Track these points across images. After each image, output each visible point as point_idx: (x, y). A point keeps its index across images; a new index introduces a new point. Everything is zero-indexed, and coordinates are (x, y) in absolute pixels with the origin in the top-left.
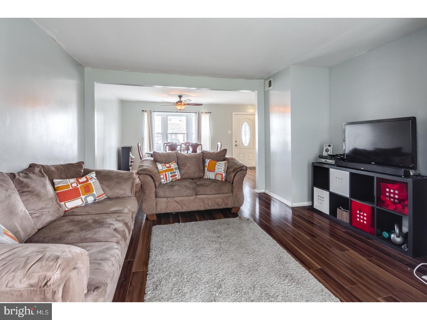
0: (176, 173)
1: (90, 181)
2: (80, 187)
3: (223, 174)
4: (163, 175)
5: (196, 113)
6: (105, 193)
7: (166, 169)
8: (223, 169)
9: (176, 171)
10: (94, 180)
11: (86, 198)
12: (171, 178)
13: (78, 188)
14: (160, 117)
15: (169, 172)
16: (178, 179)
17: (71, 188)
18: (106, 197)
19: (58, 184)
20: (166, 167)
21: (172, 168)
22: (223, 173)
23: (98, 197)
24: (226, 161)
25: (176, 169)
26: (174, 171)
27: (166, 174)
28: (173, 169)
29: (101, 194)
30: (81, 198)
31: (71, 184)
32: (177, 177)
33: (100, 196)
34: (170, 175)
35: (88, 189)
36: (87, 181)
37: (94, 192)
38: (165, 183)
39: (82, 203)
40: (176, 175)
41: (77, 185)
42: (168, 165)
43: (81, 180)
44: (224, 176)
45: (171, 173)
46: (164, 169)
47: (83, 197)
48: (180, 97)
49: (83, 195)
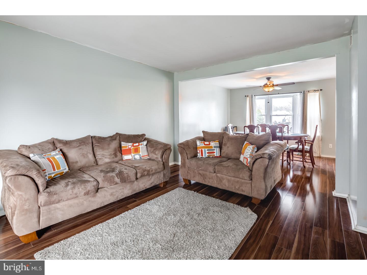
0: (215, 151)
1: (140, 146)
2: (133, 148)
3: (249, 159)
4: (199, 150)
5: (301, 92)
6: (148, 155)
7: (204, 145)
8: (249, 154)
9: (215, 149)
10: (143, 146)
11: (134, 156)
12: (207, 154)
13: (131, 149)
14: (264, 100)
15: (206, 149)
16: (216, 156)
17: (127, 148)
18: (149, 158)
19: (123, 145)
20: (203, 144)
21: (210, 145)
22: (248, 157)
23: (142, 156)
24: (253, 146)
25: (215, 147)
26: (213, 148)
27: (202, 150)
28: (212, 147)
29: (145, 155)
30: (132, 155)
31: (128, 146)
32: (215, 154)
33: (144, 156)
34: (207, 152)
35: (137, 150)
36: (139, 145)
37: (141, 153)
38: (200, 157)
39: (132, 158)
40: (214, 152)
41: (131, 147)
42: (207, 143)
43: (135, 145)
44: (249, 161)
45: (207, 150)
46: (201, 146)
47: (133, 155)
48: (268, 79)
49: (133, 154)
